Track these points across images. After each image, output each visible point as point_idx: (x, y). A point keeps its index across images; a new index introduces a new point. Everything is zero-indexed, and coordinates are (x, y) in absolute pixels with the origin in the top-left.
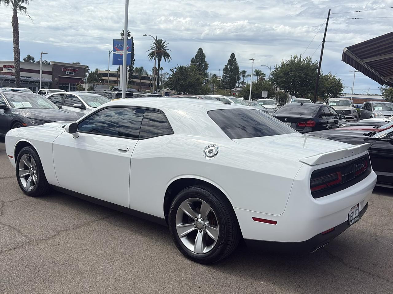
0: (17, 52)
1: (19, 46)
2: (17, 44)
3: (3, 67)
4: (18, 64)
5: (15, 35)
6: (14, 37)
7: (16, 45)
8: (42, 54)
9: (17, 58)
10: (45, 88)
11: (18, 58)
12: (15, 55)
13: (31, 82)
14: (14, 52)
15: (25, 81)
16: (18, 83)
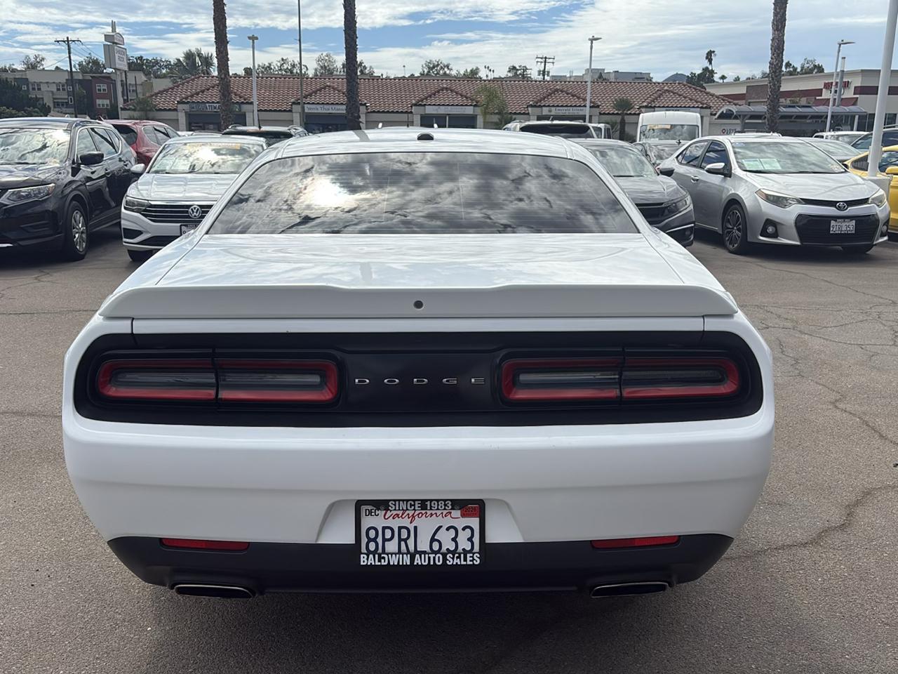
0: (778, 47)
1: (783, 35)
2: (780, 30)
3: (822, 87)
4: (776, 76)
5: (778, 10)
6: (776, 14)
7: (776, 32)
8: (840, 45)
9: (775, 63)
10: (842, 130)
11: (777, 64)
12: (772, 58)
13: (813, 117)
14: (771, 49)
15: (798, 117)
16: (772, 121)
